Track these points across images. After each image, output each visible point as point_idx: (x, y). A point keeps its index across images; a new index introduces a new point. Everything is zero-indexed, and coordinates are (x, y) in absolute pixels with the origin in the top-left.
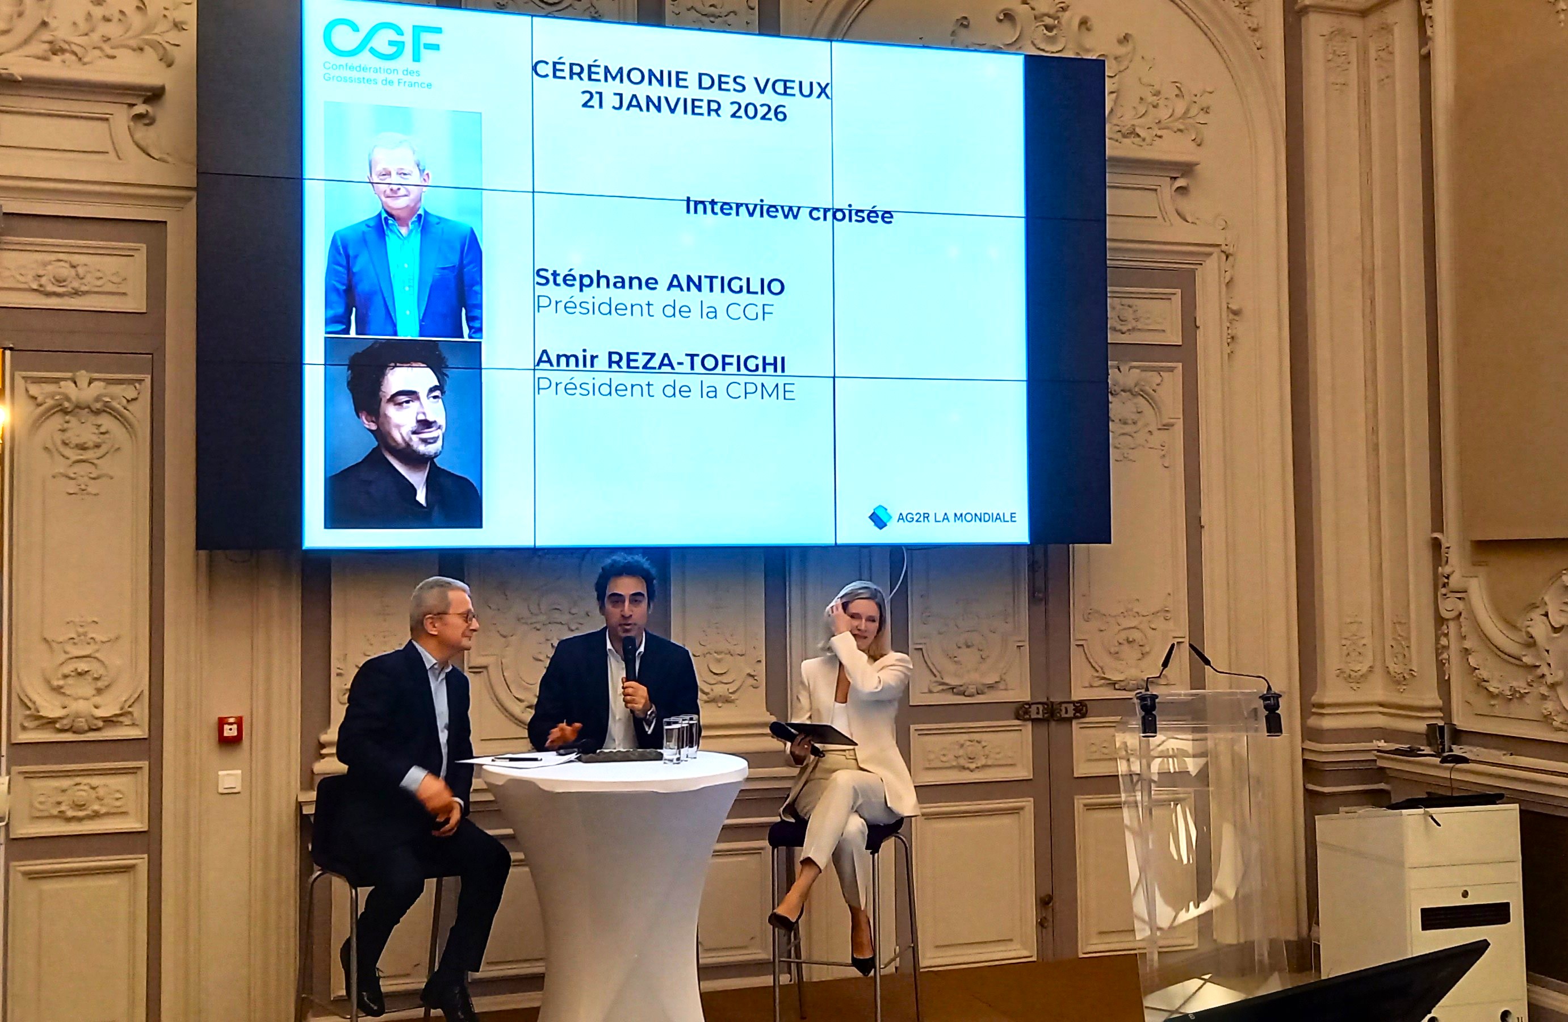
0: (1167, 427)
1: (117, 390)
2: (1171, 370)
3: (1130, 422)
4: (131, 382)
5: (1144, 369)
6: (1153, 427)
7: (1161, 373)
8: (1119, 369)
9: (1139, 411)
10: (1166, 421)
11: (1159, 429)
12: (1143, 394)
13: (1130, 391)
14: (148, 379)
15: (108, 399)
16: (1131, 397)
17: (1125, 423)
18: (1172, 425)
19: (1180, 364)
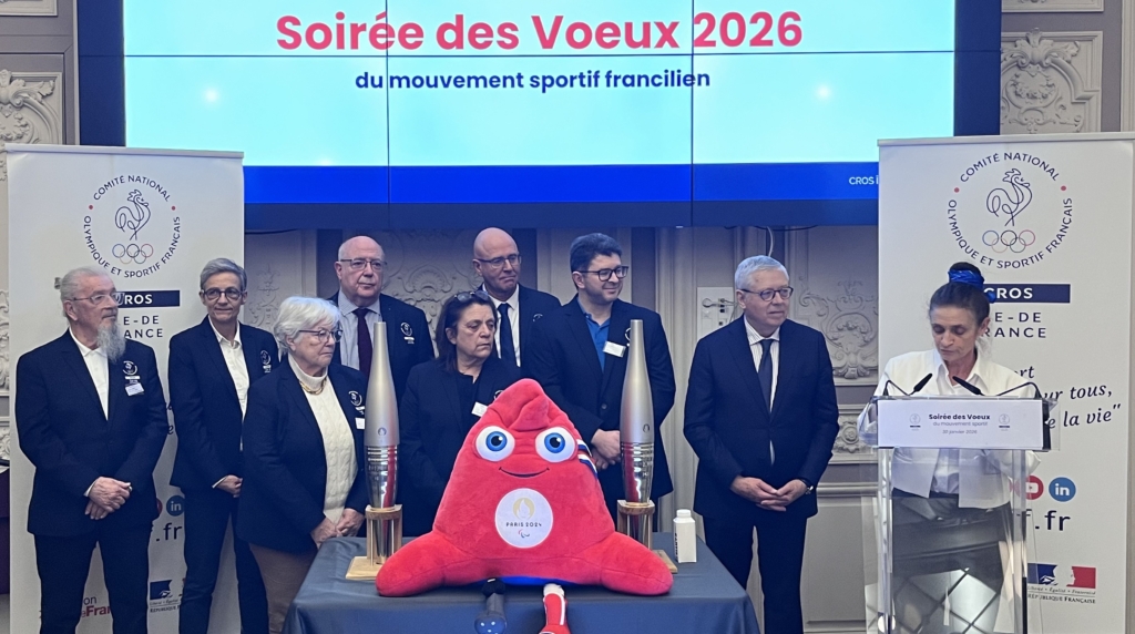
0: (1082, 100)
1: (34, 86)
2: (1090, 39)
3: (1039, 95)
4: (46, 79)
5: (1057, 40)
6: (1066, 101)
7: (1078, 43)
8: (1028, 41)
9: (1050, 83)
10: (1081, 93)
11: (1073, 103)
12: (1055, 65)
13: (1040, 63)
14: (59, 75)
15: (26, 95)
16: (1041, 69)
17: (1034, 97)
18: (1088, 99)
19: (1101, 32)
